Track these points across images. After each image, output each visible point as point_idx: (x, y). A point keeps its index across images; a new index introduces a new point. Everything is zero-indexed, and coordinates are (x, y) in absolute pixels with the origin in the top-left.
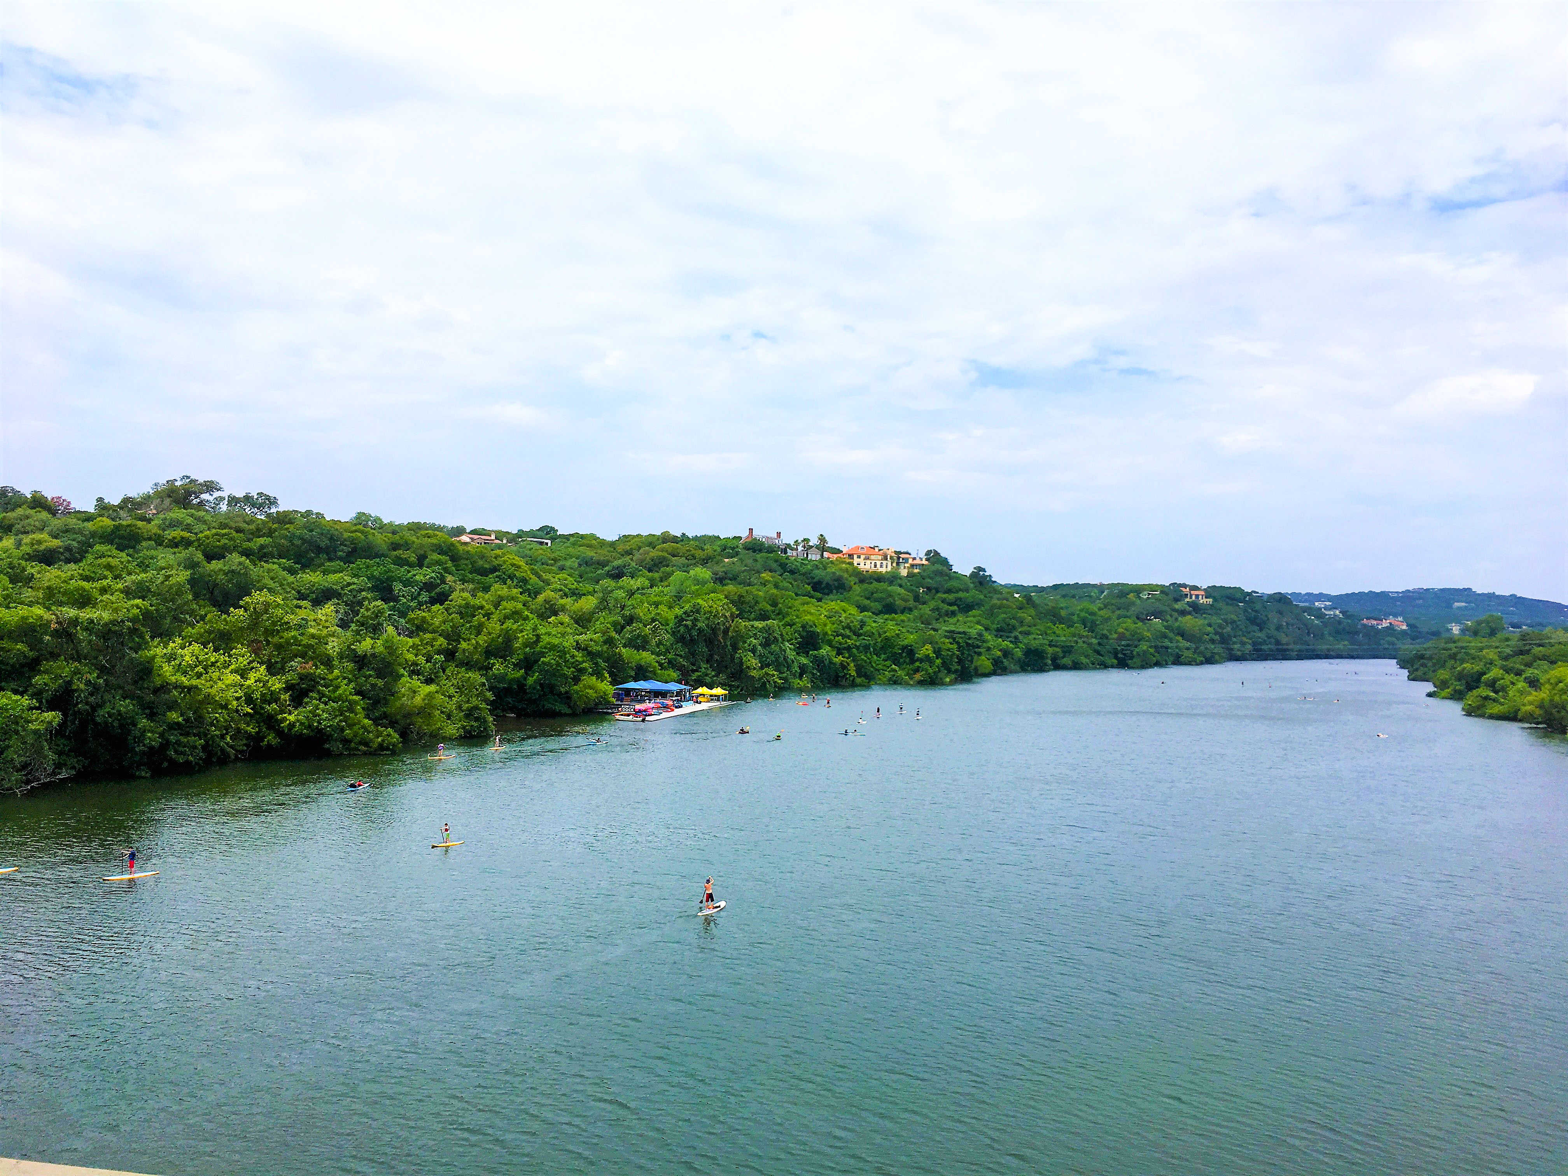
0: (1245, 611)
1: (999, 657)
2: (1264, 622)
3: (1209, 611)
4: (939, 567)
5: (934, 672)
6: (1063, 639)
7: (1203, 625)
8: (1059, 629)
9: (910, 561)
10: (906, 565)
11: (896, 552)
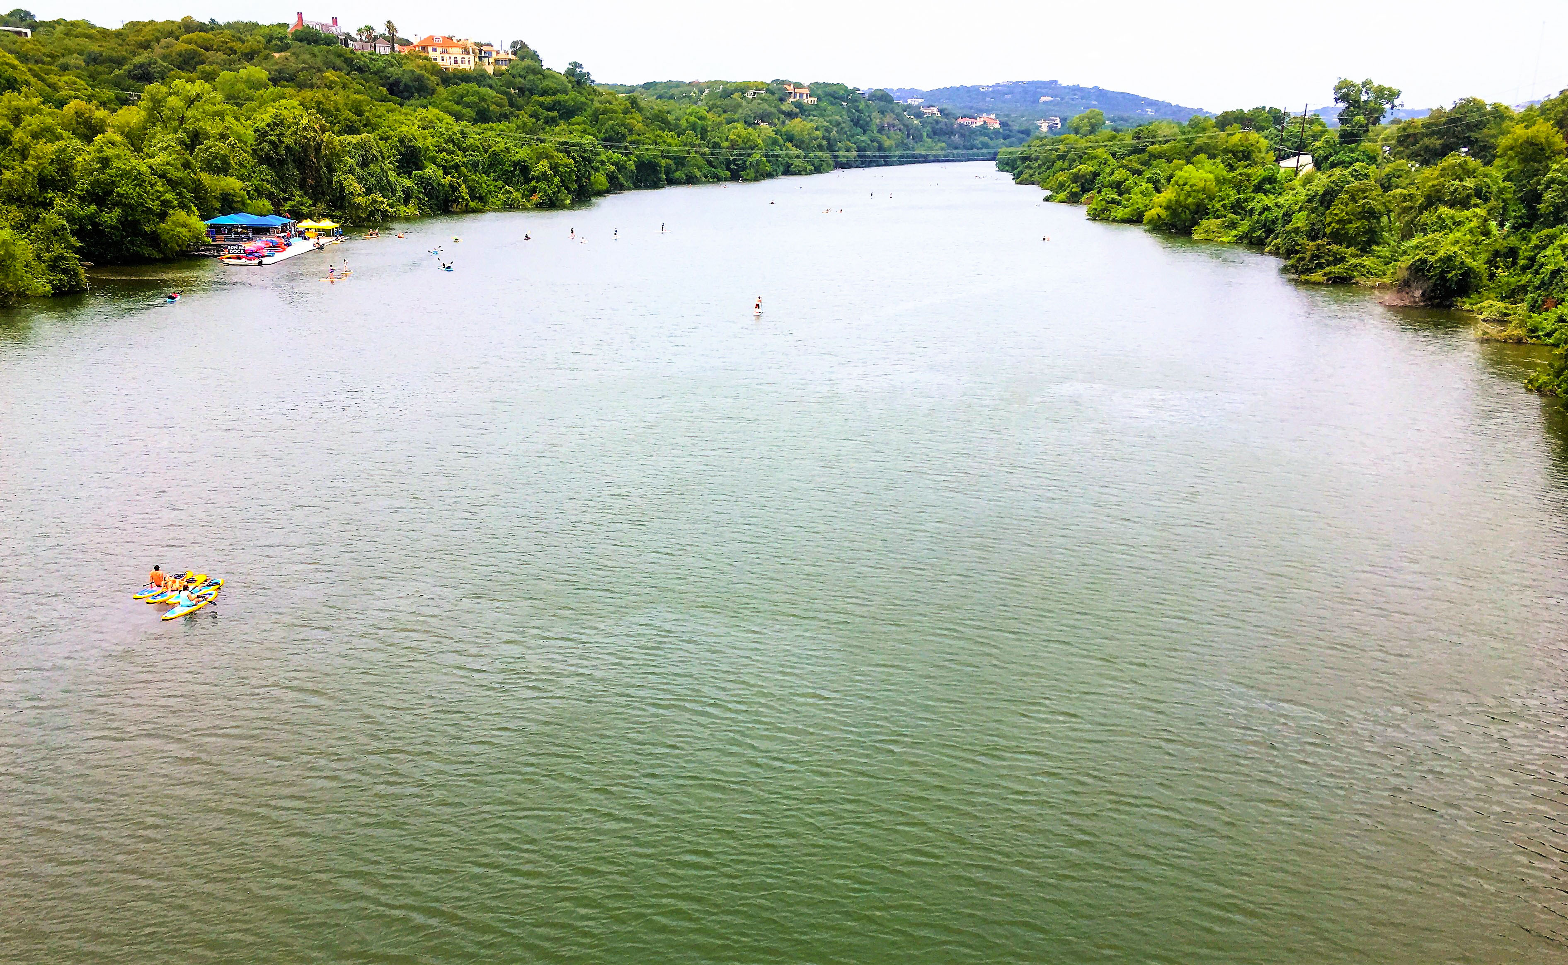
0: (849, 111)
1: (613, 172)
2: (867, 123)
3: (814, 113)
4: (528, 62)
5: (554, 193)
6: (675, 148)
7: (812, 128)
8: (669, 136)
9: (494, 54)
10: (491, 60)
11: (476, 44)
